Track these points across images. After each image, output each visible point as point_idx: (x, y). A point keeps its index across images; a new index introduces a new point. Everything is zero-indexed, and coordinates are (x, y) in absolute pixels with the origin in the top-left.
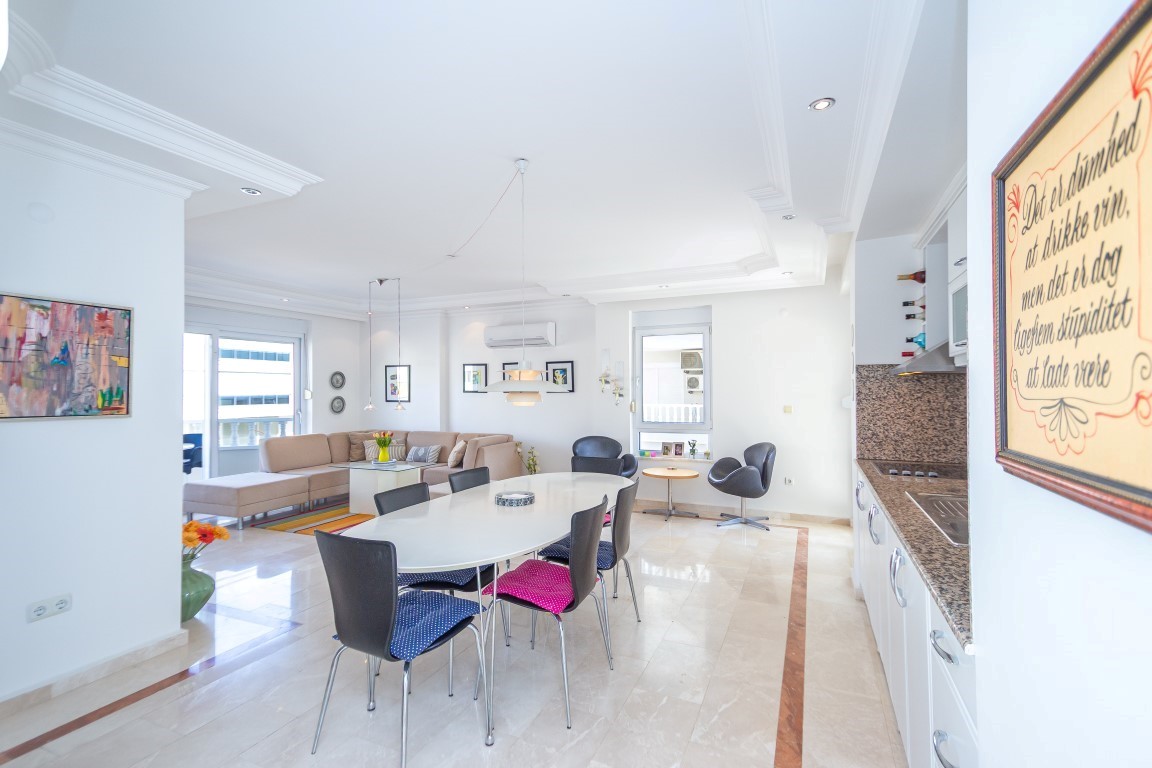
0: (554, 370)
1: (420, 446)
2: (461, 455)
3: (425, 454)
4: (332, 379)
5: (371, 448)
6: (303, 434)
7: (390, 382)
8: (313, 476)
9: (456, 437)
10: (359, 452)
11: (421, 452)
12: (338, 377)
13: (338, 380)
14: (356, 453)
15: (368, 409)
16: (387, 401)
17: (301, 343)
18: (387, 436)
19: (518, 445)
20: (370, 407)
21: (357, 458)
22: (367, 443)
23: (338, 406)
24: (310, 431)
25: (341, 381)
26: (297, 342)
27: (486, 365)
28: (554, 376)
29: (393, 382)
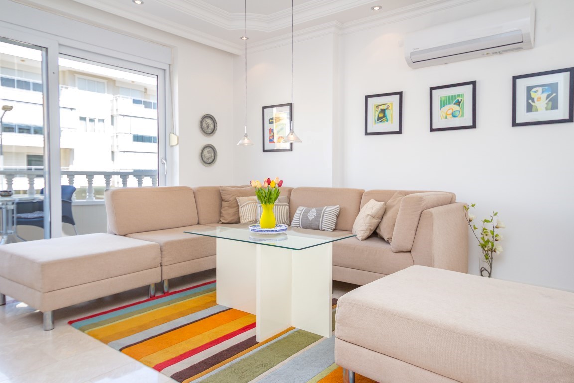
0: (529, 89)
1: (309, 207)
2: (376, 221)
3: (318, 217)
4: (202, 122)
5: (248, 208)
6: (169, 185)
7: (267, 126)
8: (168, 243)
9: (360, 197)
10: (232, 211)
11: (312, 215)
12: (209, 121)
13: (208, 125)
14: (228, 214)
15: (242, 144)
16: (264, 151)
17: (165, 74)
18: (272, 185)
19: (466, 208)
20: (246, 141)
21: (229, 219)
22: (241, 200)
23: (209, 156)
24: (177, 183)
25: (212, 126)
26: (161, 74)
27: (400, 94)
28: (529, 97)
29: (270, 126)
